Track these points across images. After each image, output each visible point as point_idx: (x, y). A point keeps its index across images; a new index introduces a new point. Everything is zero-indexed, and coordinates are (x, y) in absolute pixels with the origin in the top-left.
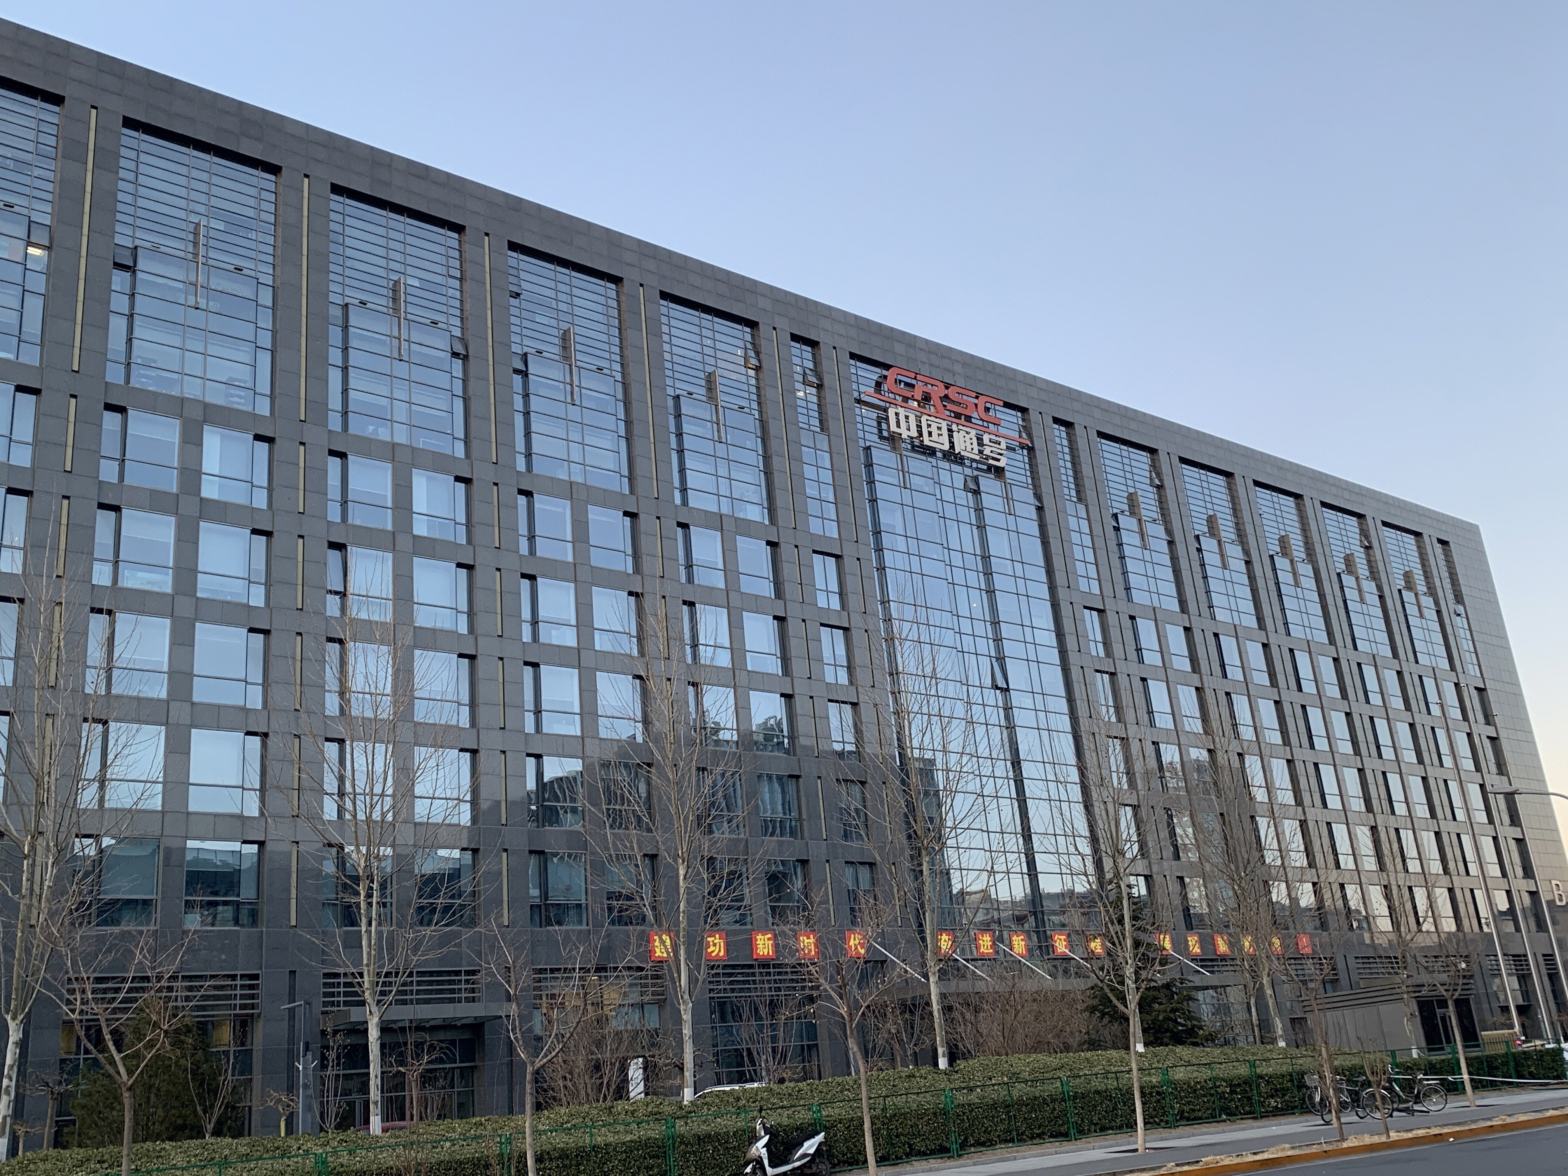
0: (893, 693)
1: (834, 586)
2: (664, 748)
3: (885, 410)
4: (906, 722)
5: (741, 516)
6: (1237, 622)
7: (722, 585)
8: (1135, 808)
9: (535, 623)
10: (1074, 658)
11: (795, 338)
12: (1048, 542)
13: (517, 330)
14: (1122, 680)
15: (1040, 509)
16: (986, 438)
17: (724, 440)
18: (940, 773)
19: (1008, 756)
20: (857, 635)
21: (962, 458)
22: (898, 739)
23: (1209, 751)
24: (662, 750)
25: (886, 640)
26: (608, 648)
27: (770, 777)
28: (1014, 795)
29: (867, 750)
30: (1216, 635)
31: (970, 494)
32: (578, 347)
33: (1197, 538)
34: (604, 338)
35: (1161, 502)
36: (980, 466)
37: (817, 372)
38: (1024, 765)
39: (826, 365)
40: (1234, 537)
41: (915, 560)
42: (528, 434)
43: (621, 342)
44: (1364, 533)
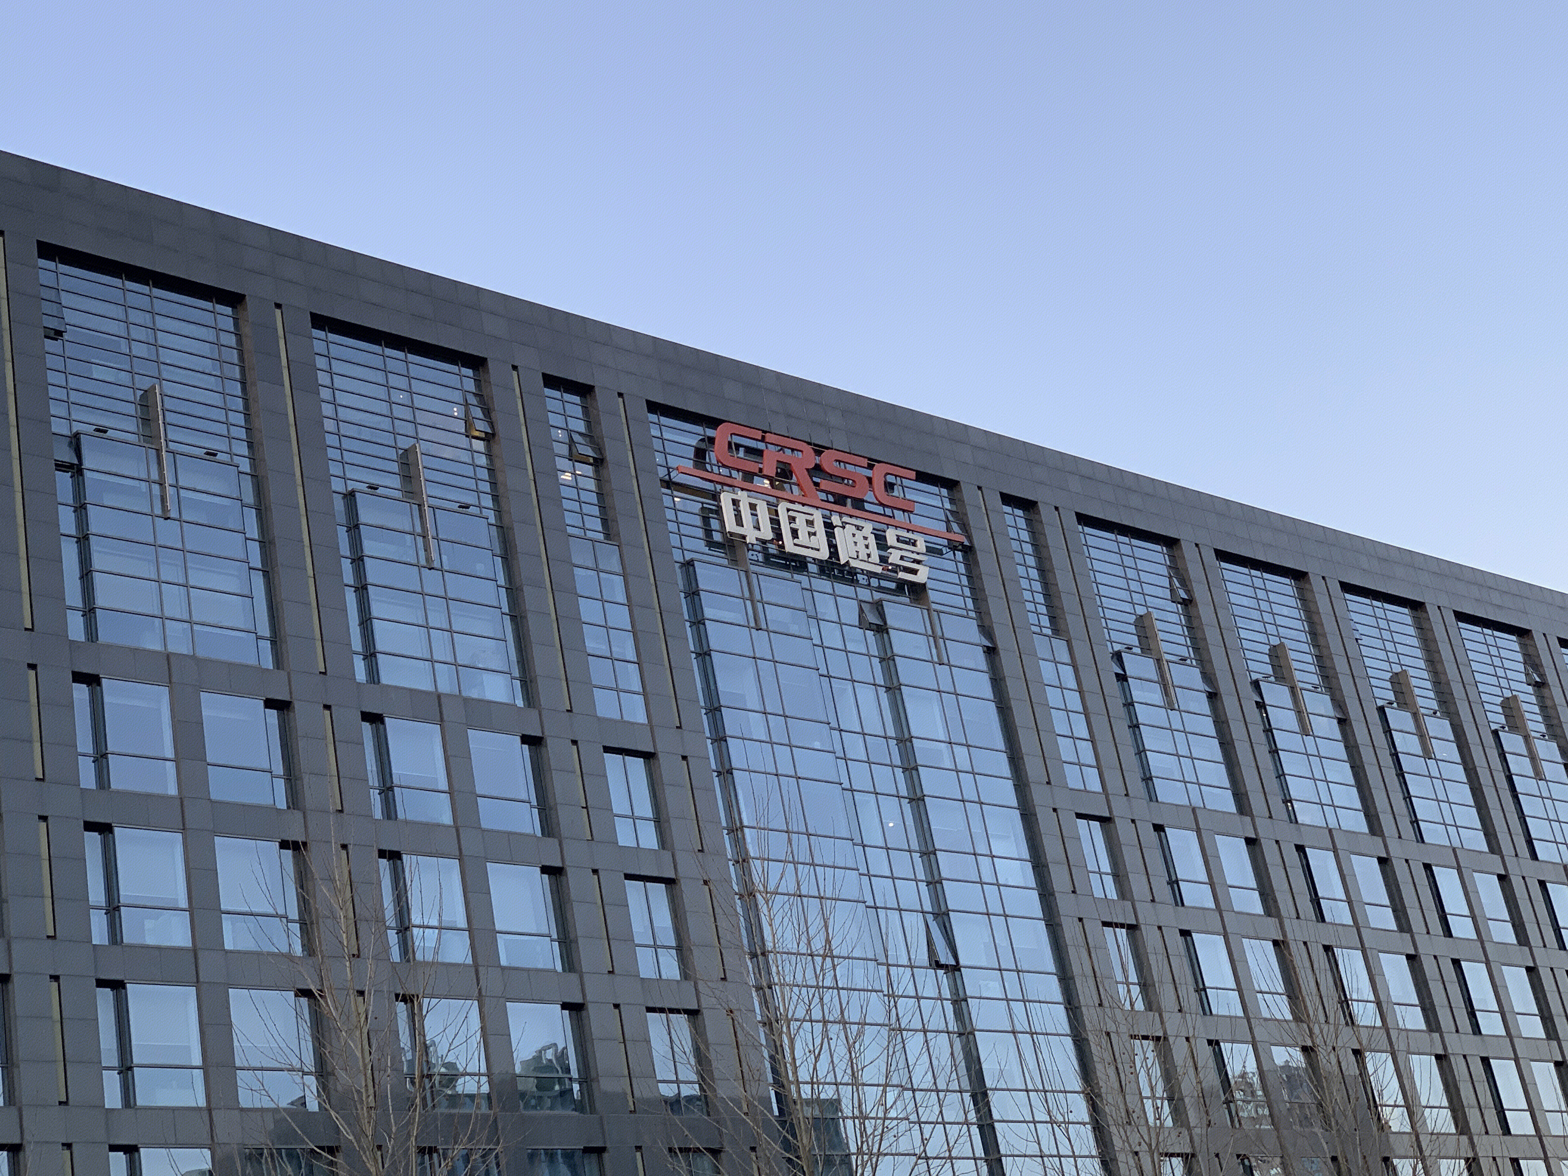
0: (759, 988)
1: (645, 809)
2: (357, 1119)
3: (715, 496)
4: (786, 1040)
5: (474, 694)
6: (1333, 824)
7: (447, 819)
8: (1188, 1159)
9: (113, 909)
10: (1065, 904)
11: (551, 381)
12: (1010, 708)
13: (61, 394)
14: (1150, 937)
15: (991, 652)
16: (891, 536)
17: (436, 564)
18: (849, 1123)
19: (966, 1085)
20: (690, 890)
21: (853, 572)
22: (774, 1071)
23: (1305, 1049)
24: (353, 1122)
25: (741, 897)
26: (247, 944)
27: (551, 1155)
28: (980, 1152)
29: (721, 1093)
30: (1300, 849)
31: (869, 634)
32: (171, 418)
33: (1256, 684)
34: (216, 399)
35: (1190, 628)
36: (884, 583)
37: (592, 436)
38: (995, 1099)
39: (606, 425)
40: (1315, 679)
41: (783, 753)
42: (86, 574)
43: (247, 406)
44: (1532, 661)
